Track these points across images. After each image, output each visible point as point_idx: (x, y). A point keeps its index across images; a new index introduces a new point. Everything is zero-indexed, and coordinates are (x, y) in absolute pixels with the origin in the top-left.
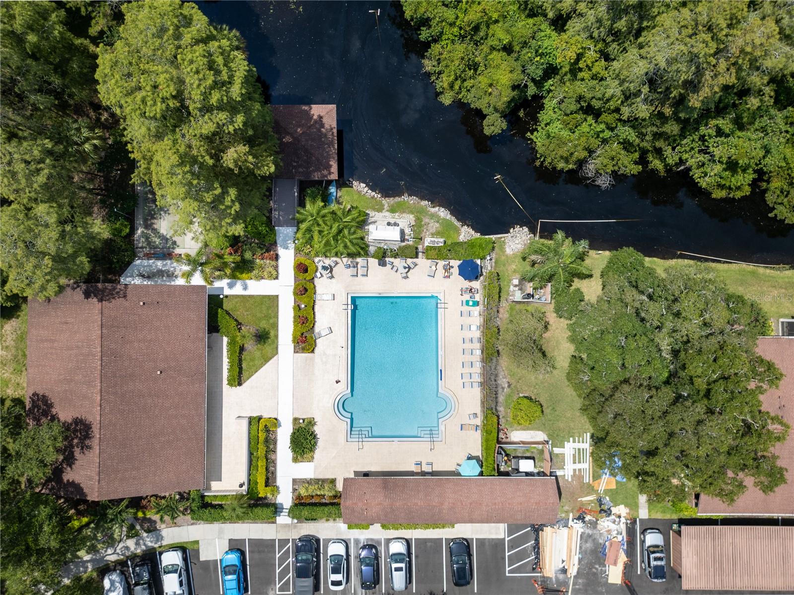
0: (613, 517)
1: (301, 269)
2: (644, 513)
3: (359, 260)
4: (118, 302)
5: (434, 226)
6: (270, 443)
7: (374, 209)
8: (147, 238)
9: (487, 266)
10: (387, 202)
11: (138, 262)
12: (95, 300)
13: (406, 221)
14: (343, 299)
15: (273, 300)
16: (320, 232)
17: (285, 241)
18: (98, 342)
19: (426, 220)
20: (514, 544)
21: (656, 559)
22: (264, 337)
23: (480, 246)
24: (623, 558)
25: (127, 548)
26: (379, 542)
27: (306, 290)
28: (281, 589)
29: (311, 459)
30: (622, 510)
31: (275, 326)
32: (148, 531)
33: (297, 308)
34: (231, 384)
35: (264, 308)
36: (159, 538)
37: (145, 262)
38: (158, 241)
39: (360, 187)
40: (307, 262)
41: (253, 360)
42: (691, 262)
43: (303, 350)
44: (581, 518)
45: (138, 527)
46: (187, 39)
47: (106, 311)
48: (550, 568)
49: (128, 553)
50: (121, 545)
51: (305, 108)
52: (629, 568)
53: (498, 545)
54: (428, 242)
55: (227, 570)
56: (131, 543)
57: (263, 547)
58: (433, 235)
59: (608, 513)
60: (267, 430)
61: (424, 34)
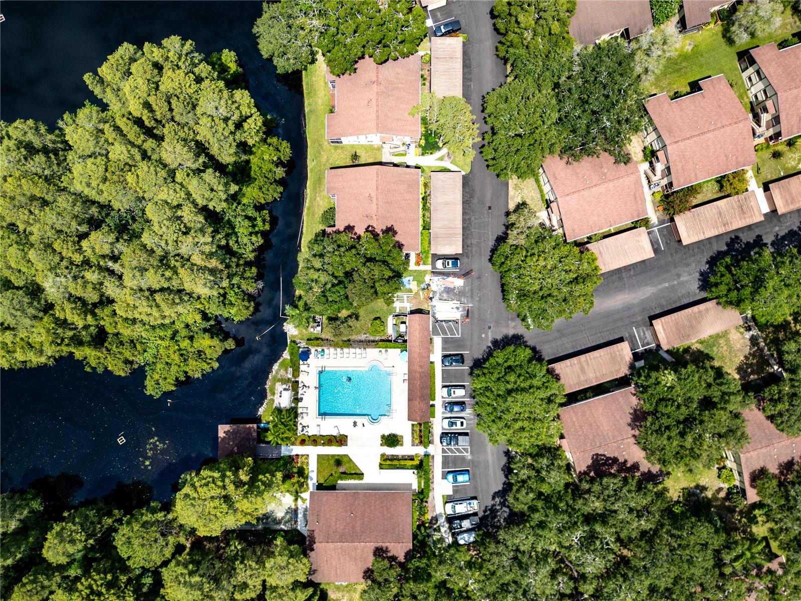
0: (431, 283)
1: (303, 442)
2: (429, 267)
3: (299, 412)
4: (316, 534)
5: (282, 372)
6: (393, 458)
7: (273, 404)
8: (286, 522)
9: (303, 344)
10: (269, 397)
11: (299, 528)
12: (315, 545)
13: (279, 387)
14: (319, 420)
15: (320, 457)
16: (283, 434)
17: (289, 450)
18: (335, 544)
19: (279, 376)
20: (445, 333)
21: (448, 264)
22: (338, 461)
23: (292, 349)
24: (451, 279)
25: (445, 532)
26: (444, 401)
27: (314, 440)
28: (467, 452)
29: (402, 437)
30: (427, 278)
31: (333, 456)
32: (437, 521)
33: (324, 444)
34: (362, 479)
35: (323, 462)
36: (440, 515)
37: (299, 523)
38: (288, 517)
39: (261, 411)
40: (300, 439)
41: (350, 467)
42: (303, 240)
43: (346, 441)
44: (431, 299)
45: (435, 526)
46: (195, 495)
47: (320, 540)
48: (457, 315)
49: (448, 531)
50: (444, 535)
51: (220, 440)
52: (455, 275)
53: (445, 341)
54: (290, 376)
55: (455, 480)
56: (443, 530)
57: (446, 461)
58: (287, 373)
59: (429, 285)
60: (385, 460)
61: (183, 378)
